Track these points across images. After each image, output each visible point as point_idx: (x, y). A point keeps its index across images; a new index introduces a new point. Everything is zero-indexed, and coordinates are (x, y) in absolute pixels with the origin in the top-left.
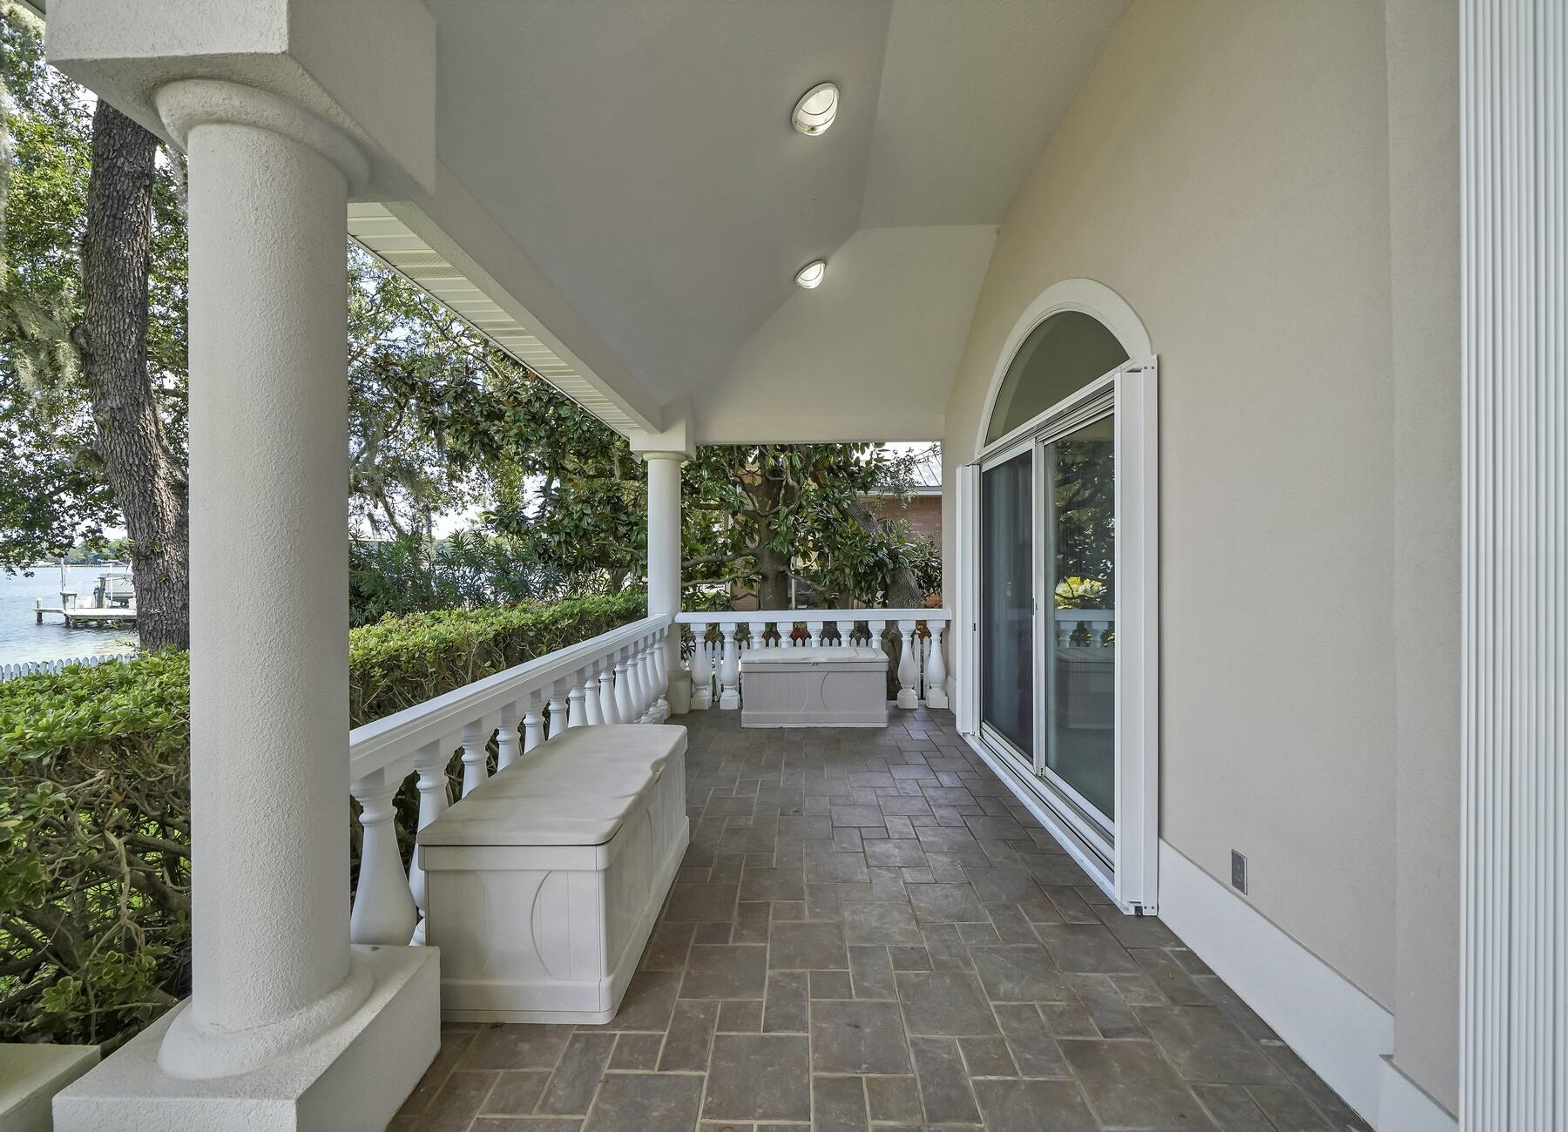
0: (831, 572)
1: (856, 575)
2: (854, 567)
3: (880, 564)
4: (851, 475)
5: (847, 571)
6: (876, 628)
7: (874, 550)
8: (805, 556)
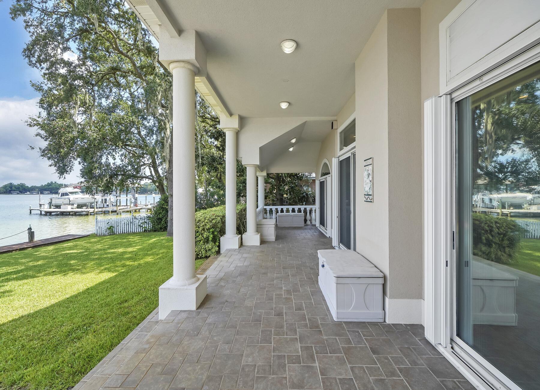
0: (293, 198)
1: (299, 199)
2: (298, 197)
3: (304, 196)
4: (298, 177)
5: (297, 198)
6: (302, 209)
7: (303, 194)
8: (287, 194)
